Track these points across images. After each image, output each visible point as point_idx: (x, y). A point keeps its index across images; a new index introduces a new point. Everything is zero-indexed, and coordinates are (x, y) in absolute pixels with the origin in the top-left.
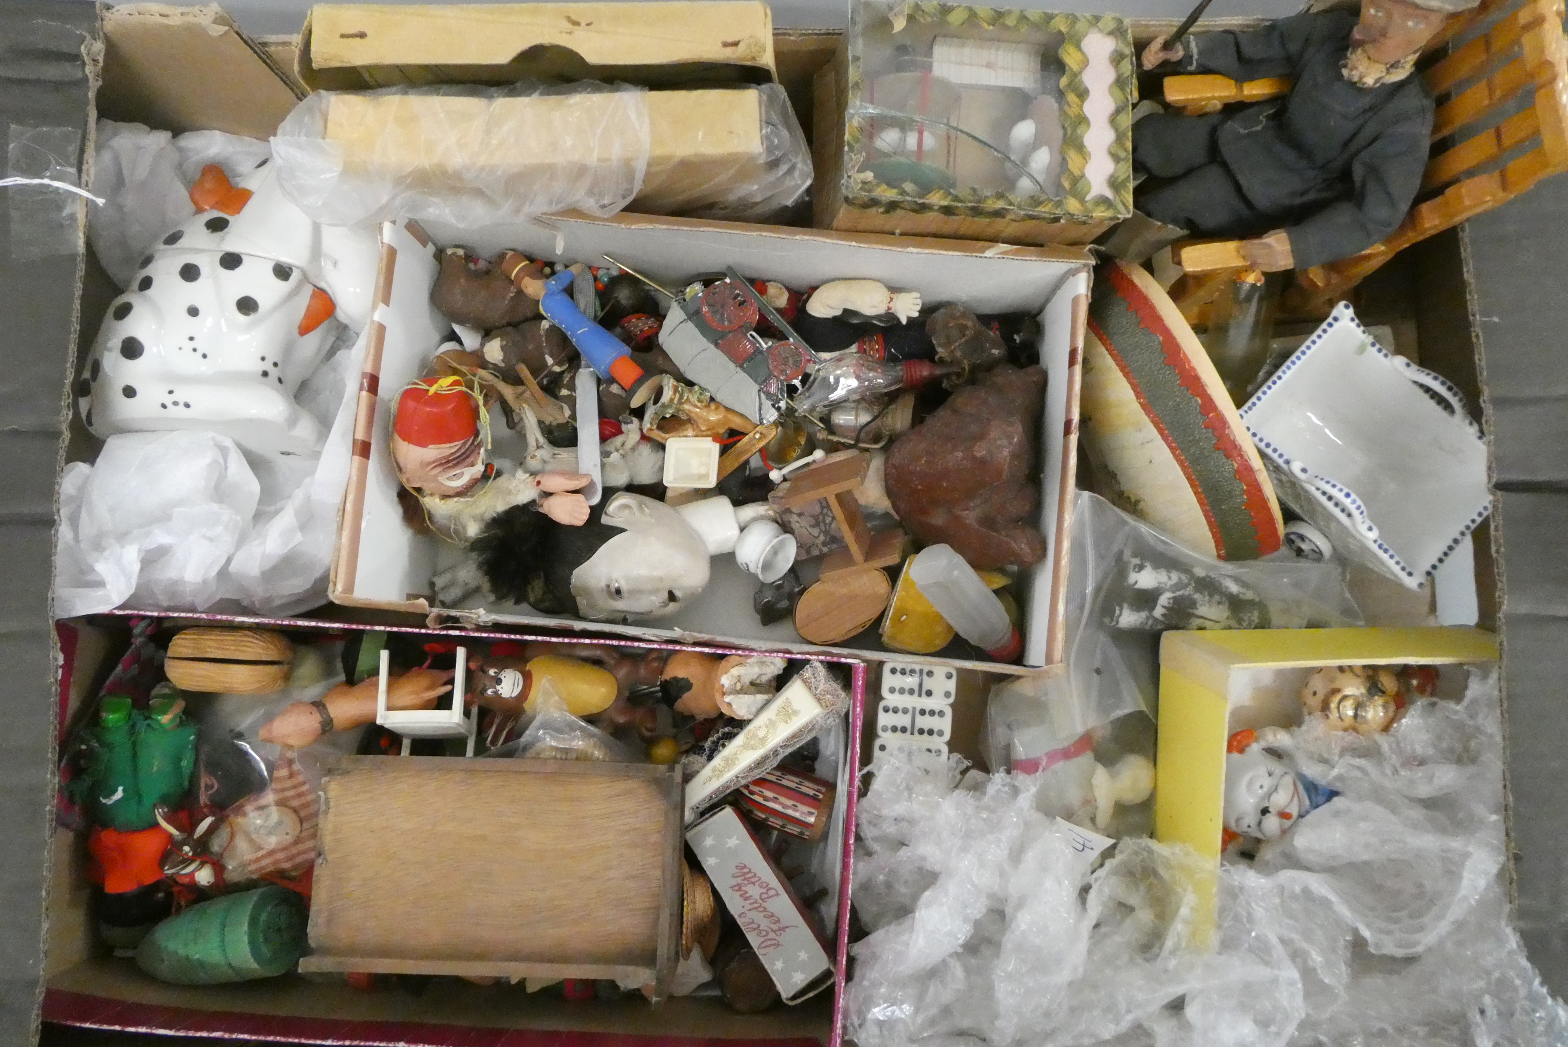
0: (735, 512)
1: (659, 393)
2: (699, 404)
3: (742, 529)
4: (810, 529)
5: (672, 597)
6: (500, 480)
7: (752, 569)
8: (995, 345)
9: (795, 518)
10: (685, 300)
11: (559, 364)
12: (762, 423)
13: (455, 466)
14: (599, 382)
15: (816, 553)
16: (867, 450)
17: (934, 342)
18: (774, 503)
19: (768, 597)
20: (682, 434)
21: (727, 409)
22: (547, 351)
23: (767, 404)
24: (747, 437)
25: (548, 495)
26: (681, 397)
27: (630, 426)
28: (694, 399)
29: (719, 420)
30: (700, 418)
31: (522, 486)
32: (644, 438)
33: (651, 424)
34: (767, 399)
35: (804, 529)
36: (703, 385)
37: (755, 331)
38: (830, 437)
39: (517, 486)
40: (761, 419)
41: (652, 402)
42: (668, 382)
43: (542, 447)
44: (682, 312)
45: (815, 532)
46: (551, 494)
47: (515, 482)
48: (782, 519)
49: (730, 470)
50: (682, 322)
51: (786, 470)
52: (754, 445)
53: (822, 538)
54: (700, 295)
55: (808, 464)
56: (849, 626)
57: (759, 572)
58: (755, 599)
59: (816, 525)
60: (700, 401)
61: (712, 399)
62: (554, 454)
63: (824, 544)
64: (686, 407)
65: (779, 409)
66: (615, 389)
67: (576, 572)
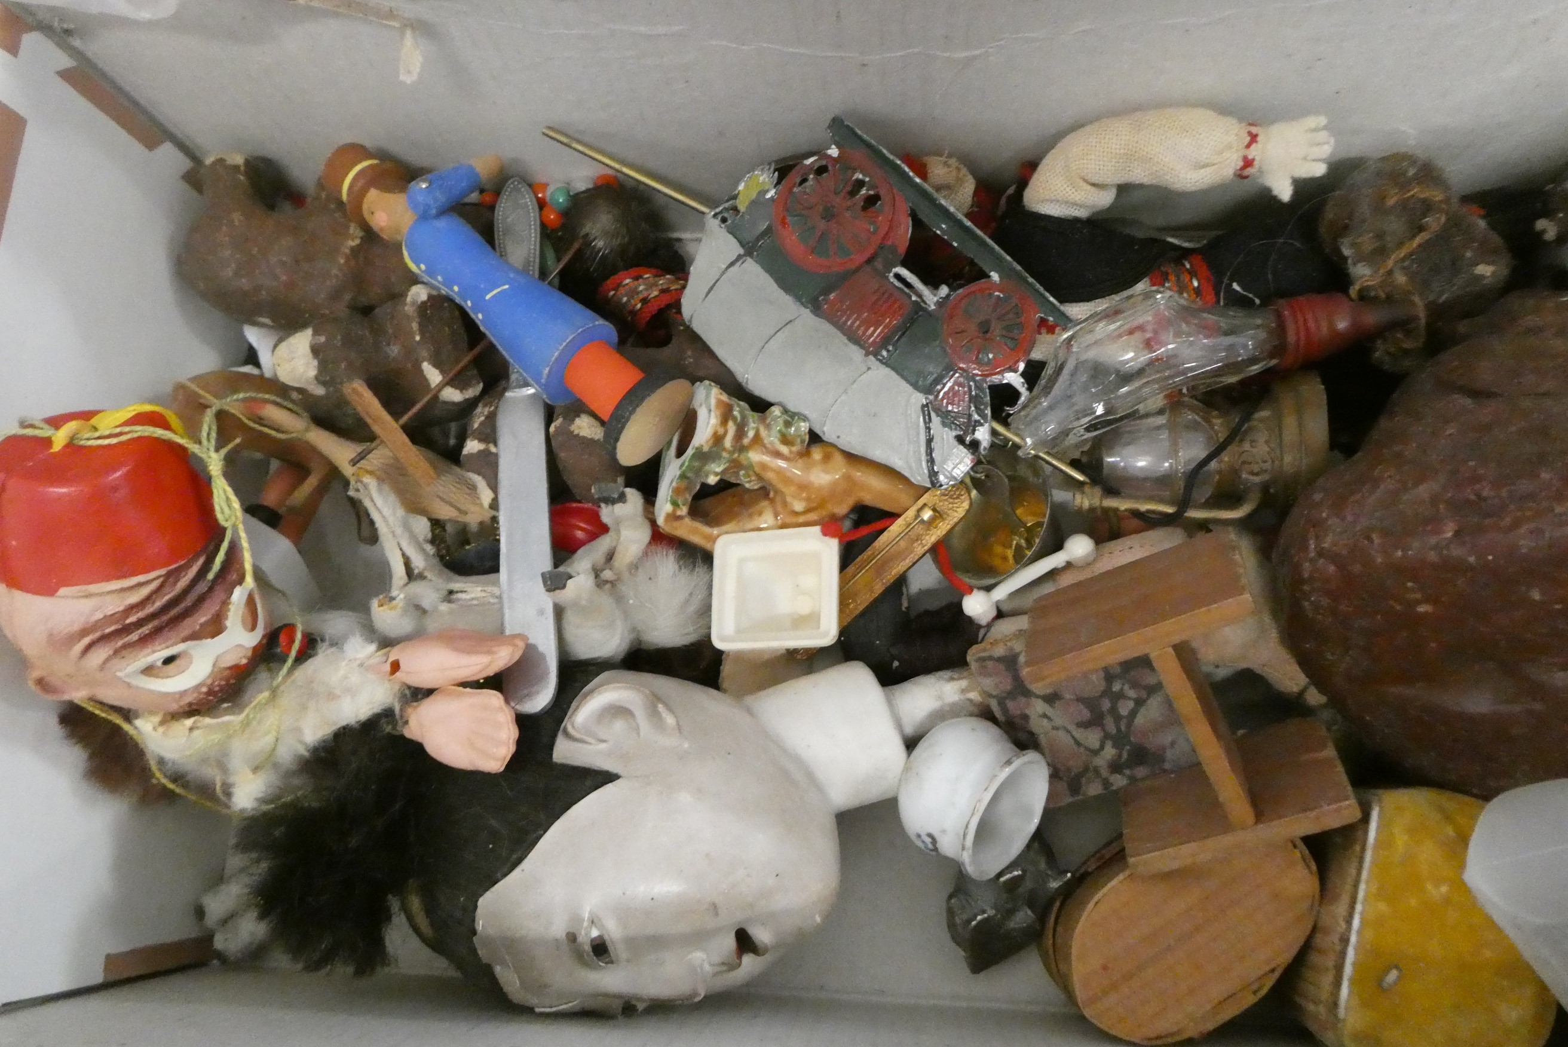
0: (890, 703)
1: (688, 424)
2: (784, 449)
3: (911, 744)
4: (1079, 734)
5: (744, 942)
6: (310, 666)
7: (948, 846)
8: (1486, 254)
9: (1039, 707)
10: (735, 209)
11: (456, 381)
12: (935, 484)
13: (144, 640)
14: (550, 416)
15: (1094, 789)
16: (1204, 526)
17: (1346, 252)
18: (984, 672)
19: (984, 910)
20: (750, 526)
21: (851, 458)
22: (425, 354)
23: (945, 436)
24: (900, 522)
25: (419, 694)
26: (740, 433)
27: (619, 509)
28: (771, 438)
29: (835, 483)
30: (788, 480)
31: (355, 678)
32: (658, 537)
33: (675, 504)
34: (944, 424)
35: (1061, 734)
36: (792, 408)
37: (905, 264)
38: (1111, 503)
39: (346, 677)
40: (933, 474)
41: (673, 450)
42: (708, 396)
43: (421, 577)
44: (731, 238)
45: (1092, 738)
46: (429, 692)
47: (343, 668)
48: (1005, 710)
49: (864, 601)
50: (732, 264)
51: (1001, 592)
52: (918, 538)
53: (1110, 752)
54: (771, 194)
55: (1052, 574)
56: (1217, 991)
57: (966, 858)
58: (951, 913)
59: (1095, 721)
60: (785, 440)
61: (814, 438)
62: (451, 592)
63: (1116, 767)
64: (755, 456)
65: (974, 446)
66: (585, 427)
67: (487, 902)
